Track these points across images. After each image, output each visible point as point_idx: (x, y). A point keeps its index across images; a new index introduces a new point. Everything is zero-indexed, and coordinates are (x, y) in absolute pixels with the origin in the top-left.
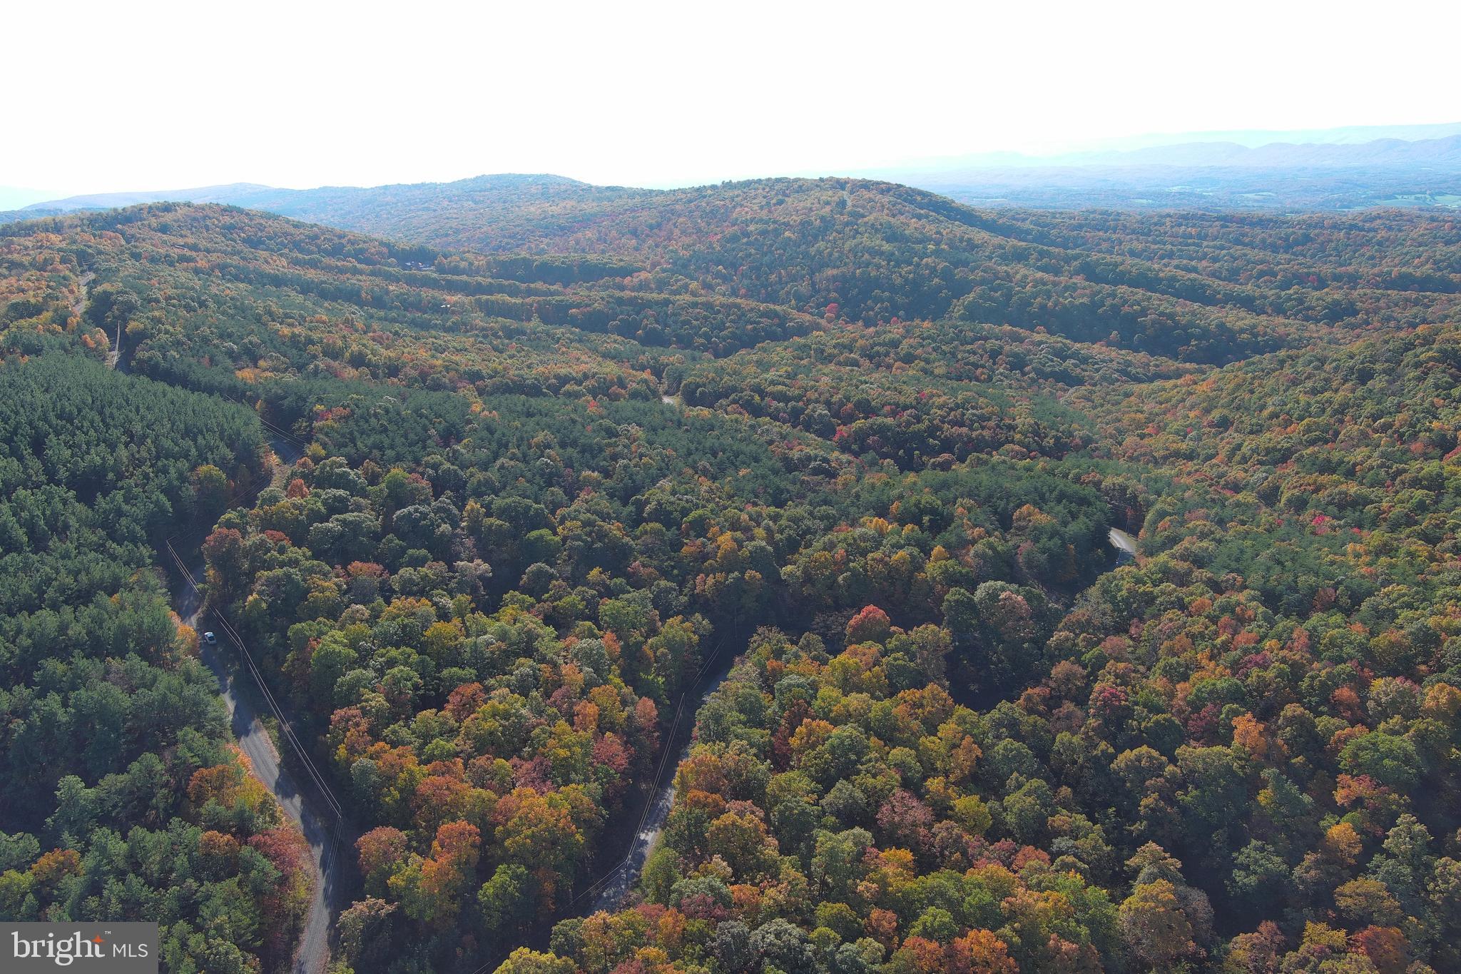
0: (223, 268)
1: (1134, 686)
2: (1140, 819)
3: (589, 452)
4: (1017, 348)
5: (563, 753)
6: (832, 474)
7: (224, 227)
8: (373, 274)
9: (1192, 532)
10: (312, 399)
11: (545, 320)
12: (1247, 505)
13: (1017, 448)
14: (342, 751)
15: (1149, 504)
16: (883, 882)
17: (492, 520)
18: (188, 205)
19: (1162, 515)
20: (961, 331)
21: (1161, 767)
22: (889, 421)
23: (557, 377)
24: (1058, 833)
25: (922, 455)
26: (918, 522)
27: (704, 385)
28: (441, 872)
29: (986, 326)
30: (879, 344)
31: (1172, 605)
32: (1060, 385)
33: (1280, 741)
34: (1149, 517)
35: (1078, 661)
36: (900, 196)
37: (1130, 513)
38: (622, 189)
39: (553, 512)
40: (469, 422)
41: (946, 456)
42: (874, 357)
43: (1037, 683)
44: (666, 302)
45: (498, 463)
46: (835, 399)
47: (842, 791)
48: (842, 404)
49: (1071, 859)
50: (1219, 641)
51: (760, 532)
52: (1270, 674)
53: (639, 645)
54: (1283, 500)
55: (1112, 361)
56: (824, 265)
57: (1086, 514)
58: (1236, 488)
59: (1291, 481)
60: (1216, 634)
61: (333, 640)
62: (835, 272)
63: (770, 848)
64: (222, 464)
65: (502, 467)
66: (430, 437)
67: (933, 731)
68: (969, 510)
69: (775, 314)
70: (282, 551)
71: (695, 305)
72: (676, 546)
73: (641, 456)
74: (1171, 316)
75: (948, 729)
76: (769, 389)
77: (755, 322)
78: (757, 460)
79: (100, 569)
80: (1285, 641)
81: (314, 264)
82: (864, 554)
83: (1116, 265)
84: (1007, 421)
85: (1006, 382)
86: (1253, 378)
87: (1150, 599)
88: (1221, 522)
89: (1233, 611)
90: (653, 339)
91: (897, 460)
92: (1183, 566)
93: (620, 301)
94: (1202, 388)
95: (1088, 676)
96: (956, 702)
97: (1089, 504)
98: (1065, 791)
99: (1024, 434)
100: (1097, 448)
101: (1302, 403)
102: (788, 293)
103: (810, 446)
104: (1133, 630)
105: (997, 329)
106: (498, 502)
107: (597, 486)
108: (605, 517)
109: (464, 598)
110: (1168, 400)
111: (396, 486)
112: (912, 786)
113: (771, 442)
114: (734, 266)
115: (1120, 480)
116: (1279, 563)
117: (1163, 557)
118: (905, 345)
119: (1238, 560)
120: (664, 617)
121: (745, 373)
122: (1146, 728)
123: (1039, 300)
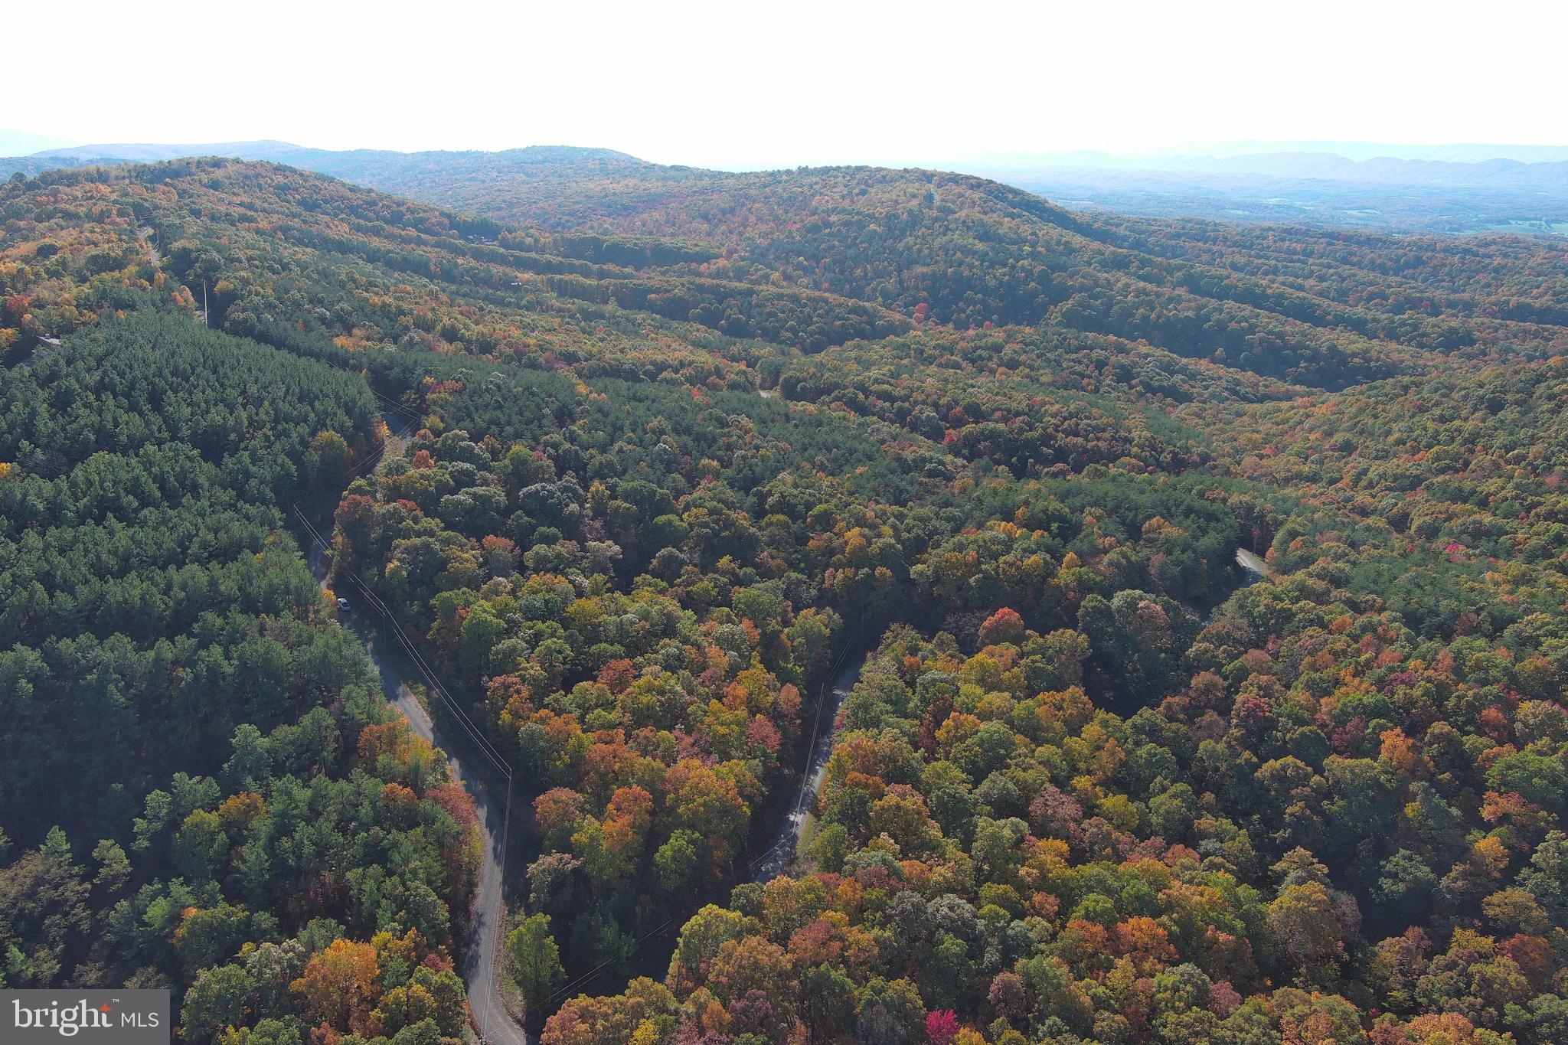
0: (285, 230)
1: (1277, 699)
2: (1285, 826)
3: (706, 443)
4: (1122, 359)
5: (723, 730)
6: (949, 478)
7: (277, 187)
8: (437, 245)
9: (1325, 553)
10: (419, 371)
11: (623, 305)
12: (1379, 531)
13: (1134, 461)
14: (505, 716)
15: (1279, 524)
16: (1041, 867)
17: (618, 502)
18: (237, 161)
19: (1293, 534)
20: (1065, 339)
21: (1307, 777)
22: (1001, 426)
23: (653, 363)
24: (1204, 835)
25: (1036, 463)
26: (1048, 529)
27: (805, 380)
28: (622, 833)
29: (1090, 335)
30: (980, 347)
31: (1311, 622)
32: (1169, 400)
33: (1426, 758)
34: (1279, 535)
35: (1218, 672)
36: (990, 193)
37: (1256, 532)
38: (688, 169)
39: (676, 498)
40: (579, 403)
41: (1061, 466)
42: (977, 361)
43: (1176, 692)
44: (750, 293)
45: (616, 447)
46: (943, 401)
47: (996, 782)
48: (950, 407)
49: (1219, 860)
50: (1363, 658)
51: (886, 529)
52: (1417, 692)
53: (776, 635)
54: (1413, 528)
55: (1220, 378)
56: (910, 263)
57: (1215, 529)
58: (1364, 512)
59: (1421, 509)
60: (1359, 652)
61: (482, 609)
62: (925, 269)
63: (934, 830)
64: (341, 430)
65: (621, 451)
66: (544, 416)
67: (1075, 732)
68: (1098, 519)
69: (863, 311)
70: (416, 521)
71: (780, 297)
72: (802, 540)
73: (757, 448)
74: (1280, 335)
75: (1091, 730)
76: (874, 388)
77: (843, 318)
78: (870, 458)
79: (238, 529)
80: (1430, 661)
81: (377, 232)
82: (995, 556)
83: (1221, 278)
84: (1123, 434)
85: (1114, 394)
86: (1377, 403)
87: (1289, 616)
88: (1353, 545)
89: (1375, 631)
90: (737, 330)
91: (1012, 468)
92: (1321, 585)
93: (701, 288)
94: (1321, 411)
95: (1230, 686)
96: (1095, 706)
97: (1218, 520)
98: (1209, 797)
99: (1141, 447)
100: (1215, 467)
101: (1430, 430)
102: (874, 290)
103: (923, 448)
104: (1270, 646)
105: (1102, 339)
106: (623, 485)
107: (717, 475)
108: (730, 506)
109: (600, 578)
110: (1285, 421)
111: (519, 462)
112: (1061, 782)
113: (883, 442)
114: (816, 258)
115: (1245, 498)
116: (1419, 586)
117: (1300, 575)
118: (1008, 351)
119: (1375, 582)
120: (797, 610)
121: (846, 369)
122: (1291, 739)
123: (1141, 310)
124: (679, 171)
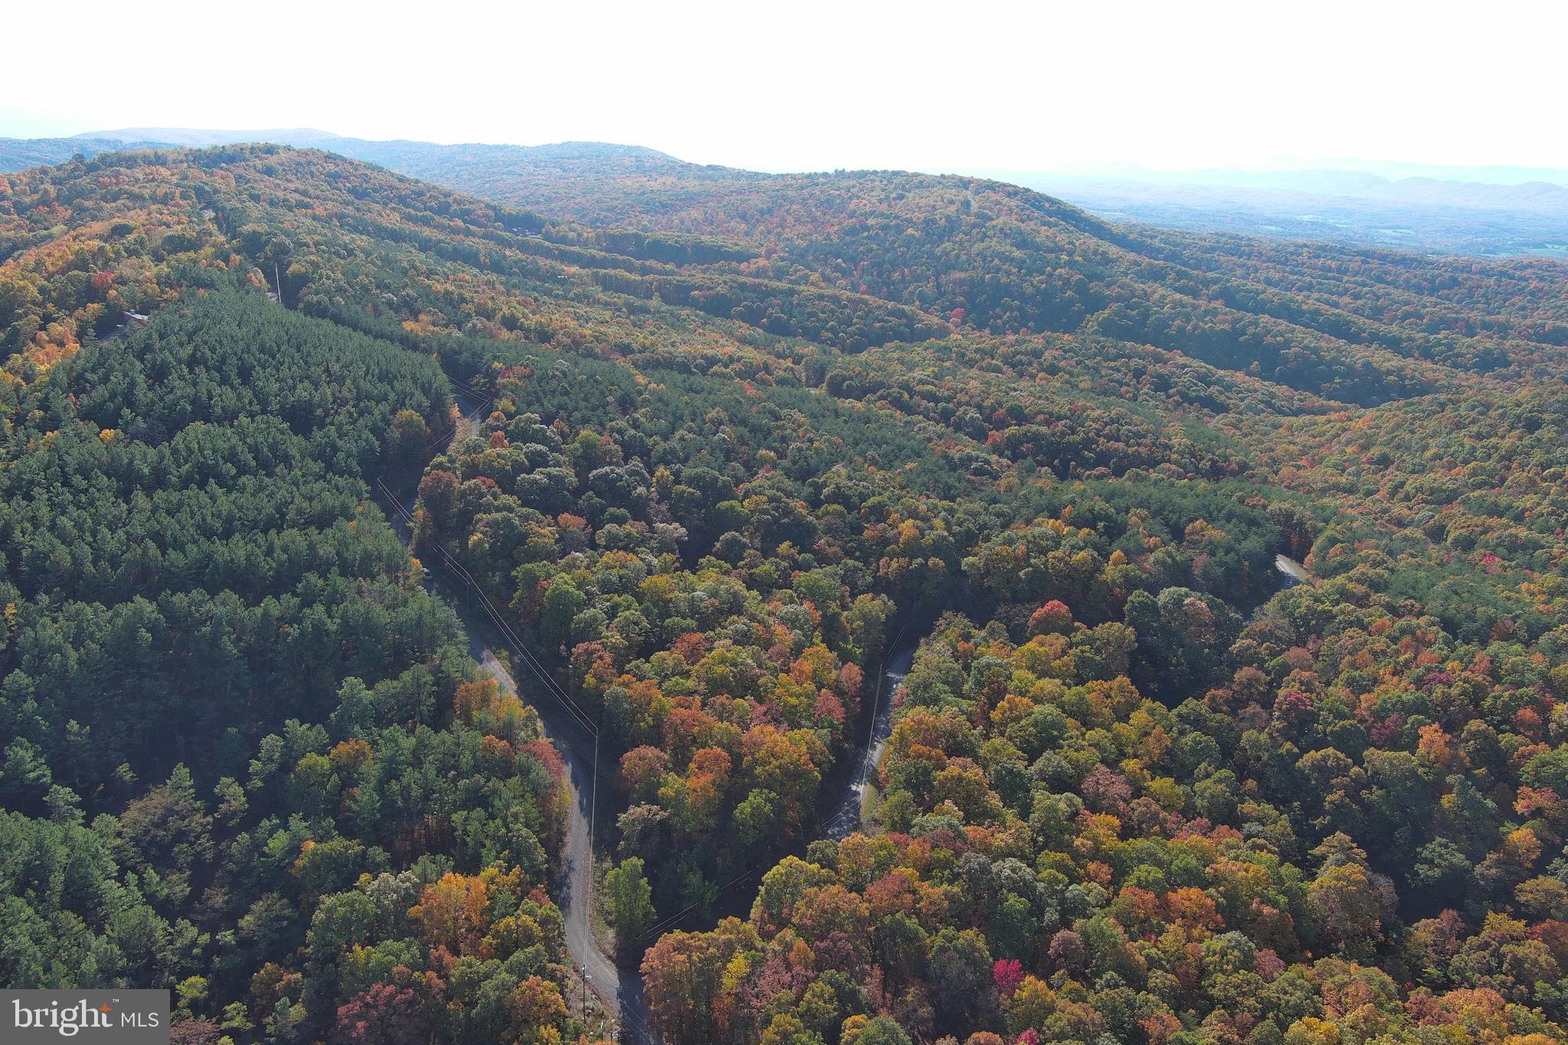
0: (341, 217)
1: (1319, 694)
2: (1324, 814)
3: (762, 434)
4: (1160, 369)
5: (793, 701)
6: (995, 477)
7: (328, 175)
8: (485, 236)
9: (1364, 560)
10: (488, 356)
11: (666, 299)
12: (1415, 542)
13: (1174, 467)
14: (590, 680)
15: (1317, 532)
16: (1094, 838)
17: (682, 487)
18: (288, 148)
19: (1333, 541)
20: (1103, 347)
21: (1347, 768)
22: (1044, 429)
23: (704, 357)
24: (1247, 819)
25: (1077, 466)
26: (1094, 527)
27: (851, 379)
28: (704, 788)
29: (1128, 344)
30: (1021, 353)
31: (1351, 624)
32: (1206, 410)
33: (1462, 753)
34: (1318, 542)
35: (1261, 667)
36: (1027, 201)
37: (1295, 539)
39: (737, 486)
40: (640, 393)
41: (1102, 469)
42: (1017, 365)
43: (1219, 684)
44: (791, 292)
45: (677, 435)
46: (987, 403)
47: (1049, 760)
48: (993, 409)
49: (1262, 841)
50: (1402, 658)
51: (938, 522)
52: (1454, 691)
53: (836, 616)
54: (1450, 540)
55: (1256, 391)
56: (949, 268)
57: (1256, 533)
58: (1400, 523)
59: (1458, 522)
60: (1397, 653)
61: (562, 581)
62: (963, 275)
63: (994, 800)
64: (419, 408)
65: (682, 439)
66: (608, 404)
67: (1125, 719)
68: (1143, 520)
69: (902, 314)
70: (495, 496)
71: (821, 297)
72: (857, 530)
73: (811, 441)
74: (1316, 351)
75: (1139, 717)
76: (918, 388)
77: (882, 320)
78: (918, 455)
79: (330, 500)
80: (1467, 662)
81: (426, 222)
82: (1044, 551)
83: (1257, 293)
84: (1162, 440)
85: (1152, 403)
86: (1414, 419)
87: (1330, 617)
88: (1390, 553)
89: (1413, 633)
90: (778, 328)
91: (1054, 469)
92: (1361, 589)
93: (743, 287)
94: (1358, 425)
95: (1272, 681)
96: (1142, 695)
97: (1259, 526)
98: (1251, 784)
99: (1182, 454)
100: (1253, 476)
101: (1467, 447)
102: (912, 293)
103: (967, 447)
104: (1310, 645)
105: (1140, 348)
106: (687, 471)
107: (774, 466)
108: (789, 495)
109: (668, 557)
110: (1322, 434)
111: (588, 446)
112: (1112, 764)
113: (930, 440)
114: (854, 260)
115: (1286, 506)
116: (1456, 593)
117: (1340, 579)
118: (1048, 355)
119: (1414, 588)
120: (853, 596)
121: (891, 369)
122: (1332, 732)
123: (1177, 322)
124: (715, 172)
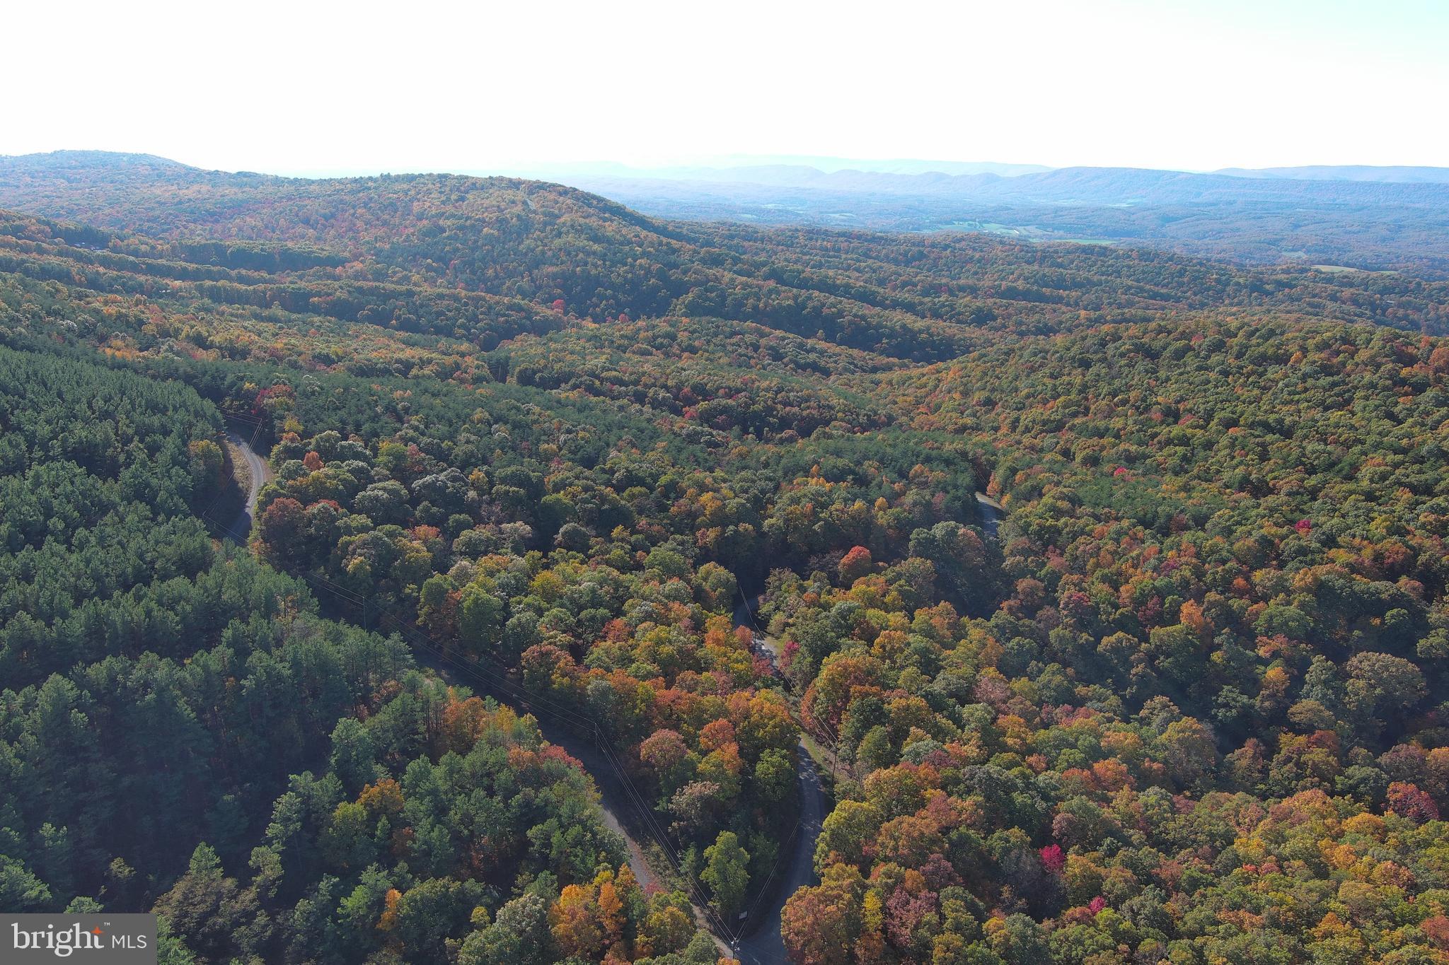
1: (1090, 591)
2: (1131, 684)
4: (768, 342)
5: (740, 667)
6: (725, 447)
8: (60, 254)
10: (230, 377)
11: (290, 308)
13: (843, 424)
14: (560, 680)
17: (503, 487)
19: (1013, 470)
20: (718, 326)
21: (1138, 645)
22: (729, 402)
24: (1088, 699)
25: (769, 431)
26: (847, 480)
27: (540, 371)
29: (733, 322)
30: (659, 336)
31: (1079, 533)
32: (818, 374)
35: (1034, 578)
36: (578, 199)
38: (256, 175)
39: (544, 480)
41: (790, 431)
42: (662, 347)
43: (1009, 596)
44: (409, 293)
46: (670, 383)
48: (678, 388)
51: (727, 492)
54: (1079, 459)
55: (840, 355)
56: (537, 264)
61: (476, 590)
62: (554, 269)
65: (469, 441)
69: (520, 308)
70: (348, 517)
71: (437, 297)
72: (664, 507)
74: (863, 318)
75: (975, 633)
76: (604, 375)
77: (504, 315)
80: (1178, 550)
82: (825, 506)
83: (799, 272)
84: (824, 403)
85: (780, 371)
89: (1127, 534)
90: (412, 327)
92: (1067, 505)
93: (359, 291)
94: (949, 376)
95: (1049, 587)
98: (1071, 671)
99: (843, 412)
101: (1050, 386)
102: (510, 288)
103: (682, 423)
105: (744, 325)
106: (496, 472)
108: (595, 482)
109: (531, 555)
111: (396, 457)
114: (443, 260)
115: (958, 446)
117: (1049, 499)
118: (680, 337)
121: (569, 360)
122: (1114, 620)
123: (751, 301)
124: (244, 179)
